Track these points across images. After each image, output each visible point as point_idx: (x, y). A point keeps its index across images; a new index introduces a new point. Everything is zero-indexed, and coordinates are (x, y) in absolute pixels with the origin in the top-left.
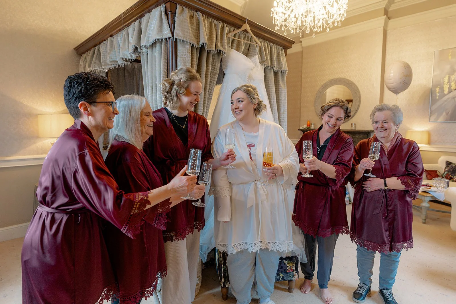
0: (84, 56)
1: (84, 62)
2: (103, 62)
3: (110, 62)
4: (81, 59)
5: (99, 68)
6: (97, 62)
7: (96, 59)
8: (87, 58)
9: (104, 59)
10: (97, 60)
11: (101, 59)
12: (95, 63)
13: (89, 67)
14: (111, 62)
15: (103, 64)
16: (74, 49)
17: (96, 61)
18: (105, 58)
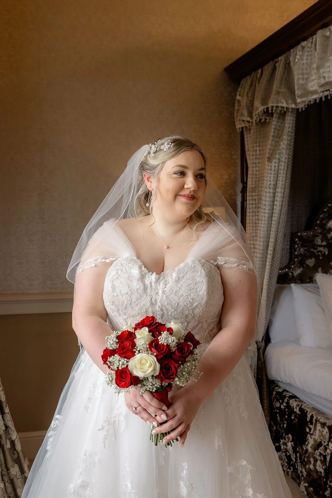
0: (246, 82)
1: (248, 93)
2: (298, 89)
3: (319, 86)
4: (239, 90)
5: (287, 103)
6: (283, 90)
7: (281, 84)
8: (255, 85)
9: (301, 82)
10: (283, 86)
11: (296, 82)
12: (278, 93)
13: (264, 101)
14: (321, 86)
15: (300, 93)
16: (227, 70)
17: (280, 88)
18: (303, 79)
